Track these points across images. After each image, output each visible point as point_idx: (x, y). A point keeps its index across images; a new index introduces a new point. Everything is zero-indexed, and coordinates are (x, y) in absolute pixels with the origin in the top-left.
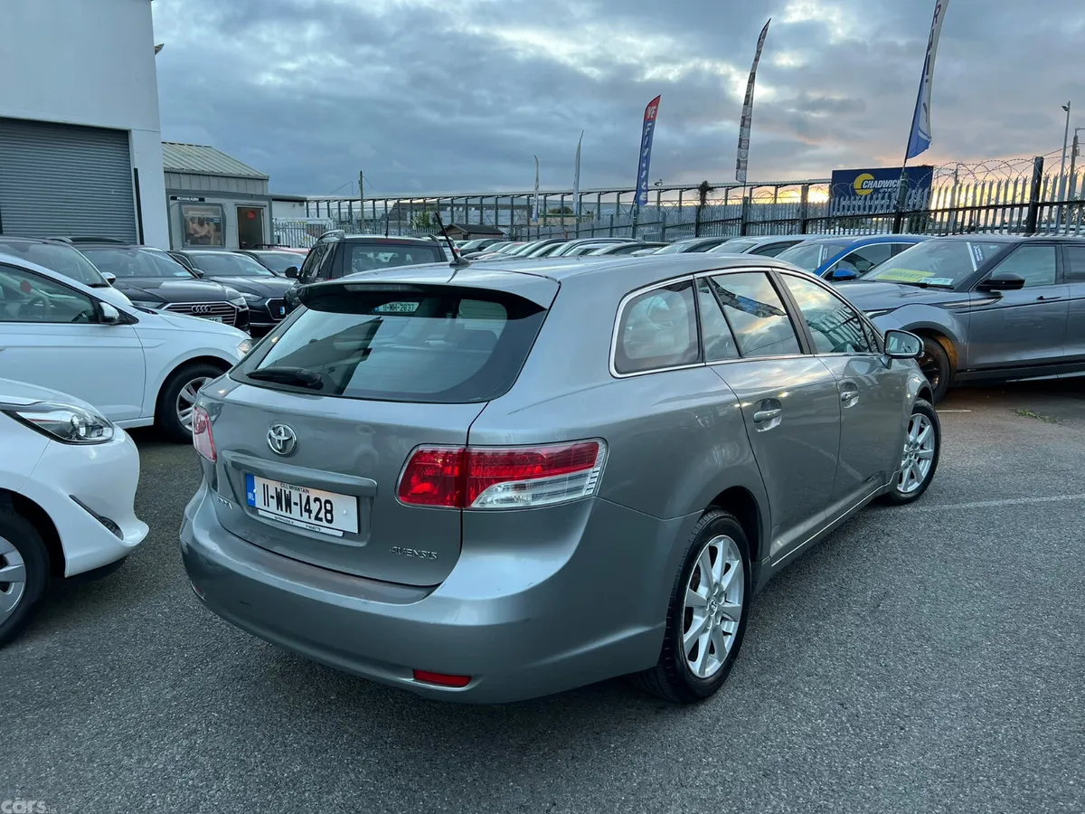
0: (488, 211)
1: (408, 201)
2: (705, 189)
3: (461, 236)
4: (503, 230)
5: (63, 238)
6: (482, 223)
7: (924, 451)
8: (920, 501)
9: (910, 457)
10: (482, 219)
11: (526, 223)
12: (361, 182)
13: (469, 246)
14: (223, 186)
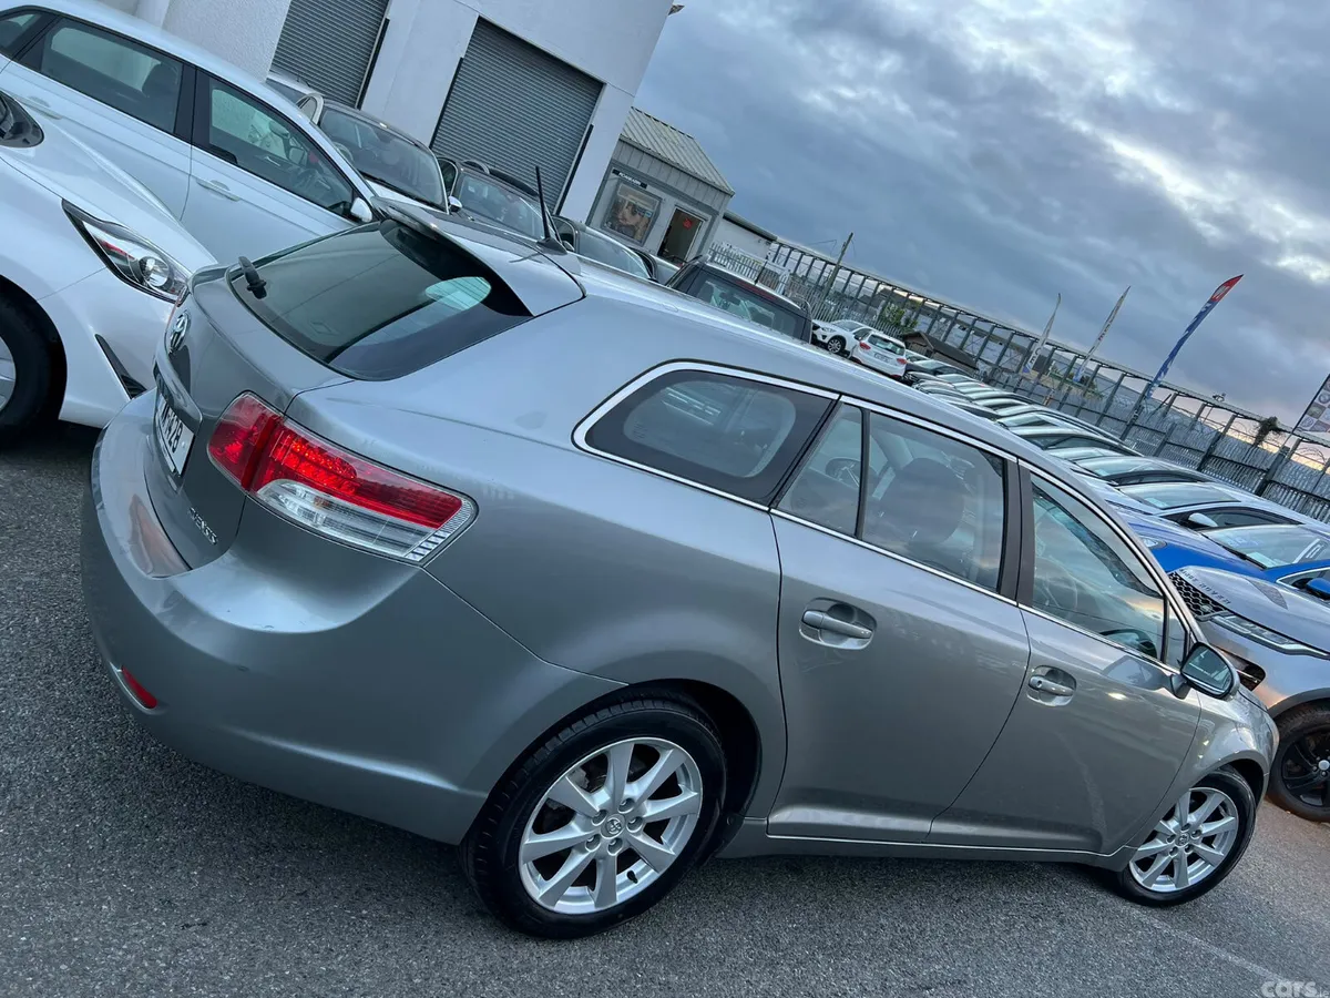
0: (976, 338)
1: (905, 294)
2: (1269, 426)
3: (925, 350)
4: (980, 365)
5: (483, 165)
6: (961, 348)
7: (1207, 849)
8: (1165, 913)
9: (1179, 843)
10: (963, 343)
11: (1014, 368)
12: (845, 246)
13: (927, 364)
14: (673, 180)
